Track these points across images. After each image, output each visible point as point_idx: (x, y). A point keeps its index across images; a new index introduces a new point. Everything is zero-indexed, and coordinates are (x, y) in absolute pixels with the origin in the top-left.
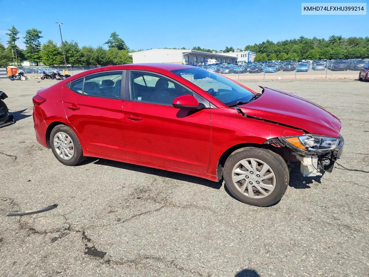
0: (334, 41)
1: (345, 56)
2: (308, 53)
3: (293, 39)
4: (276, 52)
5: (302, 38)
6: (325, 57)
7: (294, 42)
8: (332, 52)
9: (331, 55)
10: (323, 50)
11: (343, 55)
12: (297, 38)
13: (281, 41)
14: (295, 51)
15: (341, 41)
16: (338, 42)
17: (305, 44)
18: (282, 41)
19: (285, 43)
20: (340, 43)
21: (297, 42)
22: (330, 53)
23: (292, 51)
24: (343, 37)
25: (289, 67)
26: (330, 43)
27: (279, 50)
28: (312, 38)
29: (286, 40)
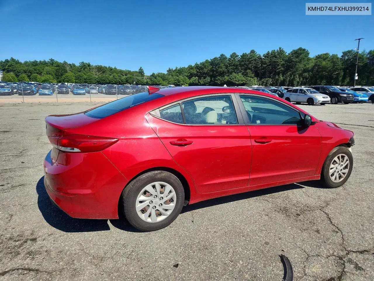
0: (84, 67)
1: (97, 81)
2: (64, 76)
3: (43, 60)
4: (26, 72)
5: (52, 60)
6: (80, 81)
7: (44, 63)
8: (85, 77)
9: (85, 79)
10: (77, 75)
11: (95, 80)
12: (47, 60)
13: (28, 61)
14: (49, 73)
15: (90, 67)
16: (88, 68)
17: (57, 67)
18: (30, 61)
19: (35, 64)
20: (90, 69)
21: (47, 64)
22: (84, 78)
23: (45, 73)
24: (91, 64)
25: (63, 90)
26: (81, 68)
27: (30, 70)
28: (62, 62)
29: (34, 60)
